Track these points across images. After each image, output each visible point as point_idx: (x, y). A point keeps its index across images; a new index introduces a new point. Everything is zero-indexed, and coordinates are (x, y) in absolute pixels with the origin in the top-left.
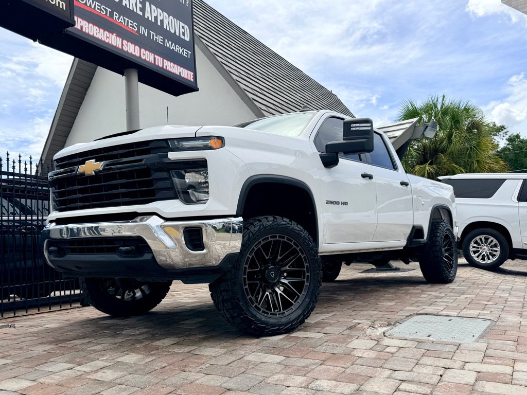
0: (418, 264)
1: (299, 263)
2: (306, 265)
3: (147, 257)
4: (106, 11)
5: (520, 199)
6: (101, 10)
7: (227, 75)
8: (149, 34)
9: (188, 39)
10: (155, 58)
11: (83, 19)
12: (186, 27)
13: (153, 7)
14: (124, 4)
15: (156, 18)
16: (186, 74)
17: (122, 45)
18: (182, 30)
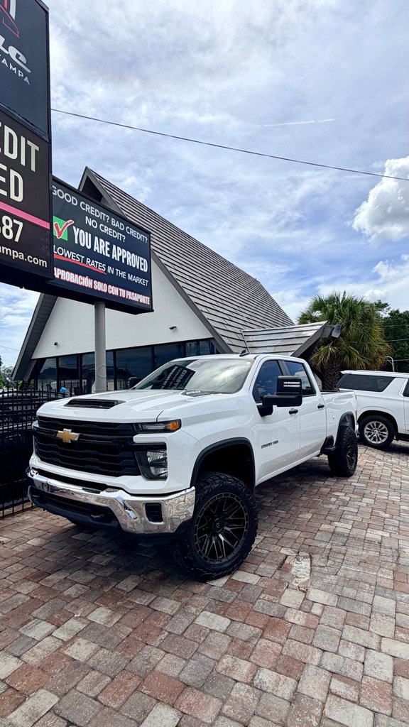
0: (327, 456)
1: (240, 514)
2: (245, 514)
3: (113, 524)
4: (80, 258)
5: (405, 394)
6: (76, 258)
7: (175, 282)
8: (115, 271)
9: (146, 270)
10: (119, 291)
11: (61, 269)
12: (145, 260)
13: (119, 248)
14: (95, 250)
15: (121, 257)
16: (144, 299)
17: (93, 284)
18: (141, 264)
